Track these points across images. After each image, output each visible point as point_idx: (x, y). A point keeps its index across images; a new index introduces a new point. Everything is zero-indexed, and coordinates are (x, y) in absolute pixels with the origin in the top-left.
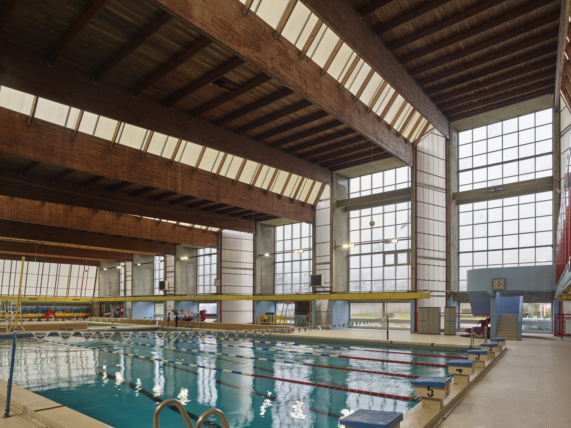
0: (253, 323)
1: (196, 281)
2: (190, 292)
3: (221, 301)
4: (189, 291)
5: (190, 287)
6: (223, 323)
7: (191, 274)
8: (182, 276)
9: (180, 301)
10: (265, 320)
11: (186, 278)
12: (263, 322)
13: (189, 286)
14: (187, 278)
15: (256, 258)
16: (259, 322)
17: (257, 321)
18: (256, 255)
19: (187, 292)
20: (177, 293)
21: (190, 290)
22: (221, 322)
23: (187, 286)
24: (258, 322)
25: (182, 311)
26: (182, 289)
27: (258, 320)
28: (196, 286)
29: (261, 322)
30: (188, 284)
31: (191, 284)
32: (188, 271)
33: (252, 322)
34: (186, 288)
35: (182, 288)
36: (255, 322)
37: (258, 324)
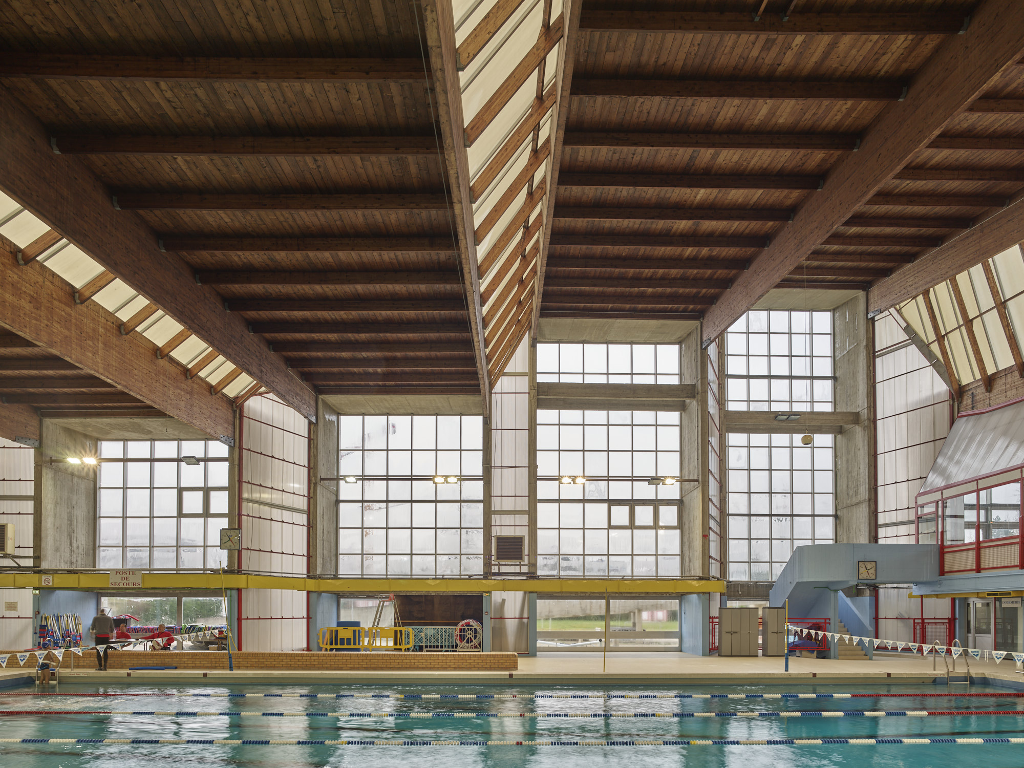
0: (308, 649)
1: (91, 532)
2: (79, 562)
3: (239, 590)
4: (74, 561)
5: (78, 547)
6: (244, 650)
7: (81, 512)
8: (58, 515)
9: (53, 589)
10: (342, 640)
11: (68, 520)
12: (336, 644)
13: (74, 545)
14: (70, 520)
15: (315, 484)
16: (324, 646)
17: (318, 643)
18: (316, 477)
19: (72, 563)
20: (45, 565)
21: (79, 559)
22: (240, 648)
23: (71, 545)
24: (321, 645)
25: (58, 618)
26: (58, 554)
27: (321, 641)
28: (94, 547)
29: (331, 644)
30: (74, 541)
31: (81, 539)
32: (74, 502)
33: (305, 645)
34: (68, 550)
35: (57, 550)
36: (313, 645)
37: (320, 649)
